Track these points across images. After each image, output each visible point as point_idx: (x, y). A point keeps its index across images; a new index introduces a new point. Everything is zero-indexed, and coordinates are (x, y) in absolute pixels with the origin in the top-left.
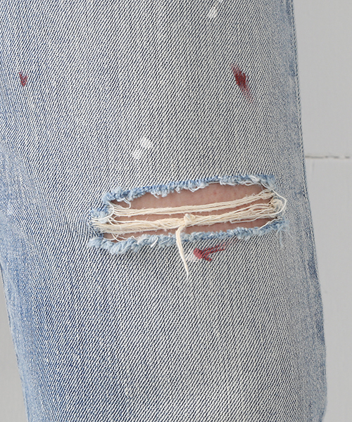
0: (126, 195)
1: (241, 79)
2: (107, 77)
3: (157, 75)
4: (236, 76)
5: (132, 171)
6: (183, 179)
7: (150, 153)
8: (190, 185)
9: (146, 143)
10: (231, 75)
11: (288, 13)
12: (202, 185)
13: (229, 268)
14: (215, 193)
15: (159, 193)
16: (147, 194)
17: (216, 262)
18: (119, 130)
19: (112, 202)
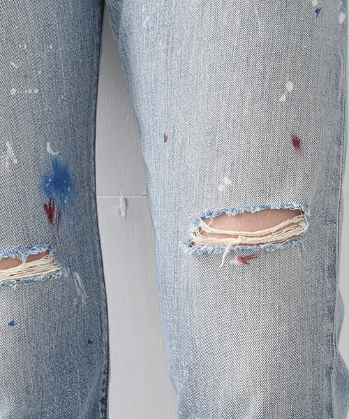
0: (211, 214)
1: (296, 142)
2: (209, 138)
3: (240, 138)
4: (293, 140)
5: (217, 199)
6: (248, 205)
7: (229, 188)
8: (252, 208)
9: (227, 181)
10: (290, 139)
11: (342, 104)
12: (258, 209)
13: (260, 270)
14: (250, 221)
15: (231, 213)
16: (224, 213)
17: (252, 265)
18: (212, 172)
19: (202, 218)
